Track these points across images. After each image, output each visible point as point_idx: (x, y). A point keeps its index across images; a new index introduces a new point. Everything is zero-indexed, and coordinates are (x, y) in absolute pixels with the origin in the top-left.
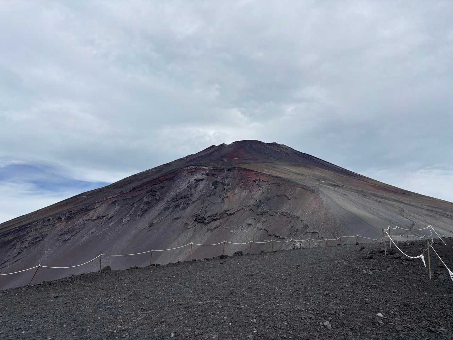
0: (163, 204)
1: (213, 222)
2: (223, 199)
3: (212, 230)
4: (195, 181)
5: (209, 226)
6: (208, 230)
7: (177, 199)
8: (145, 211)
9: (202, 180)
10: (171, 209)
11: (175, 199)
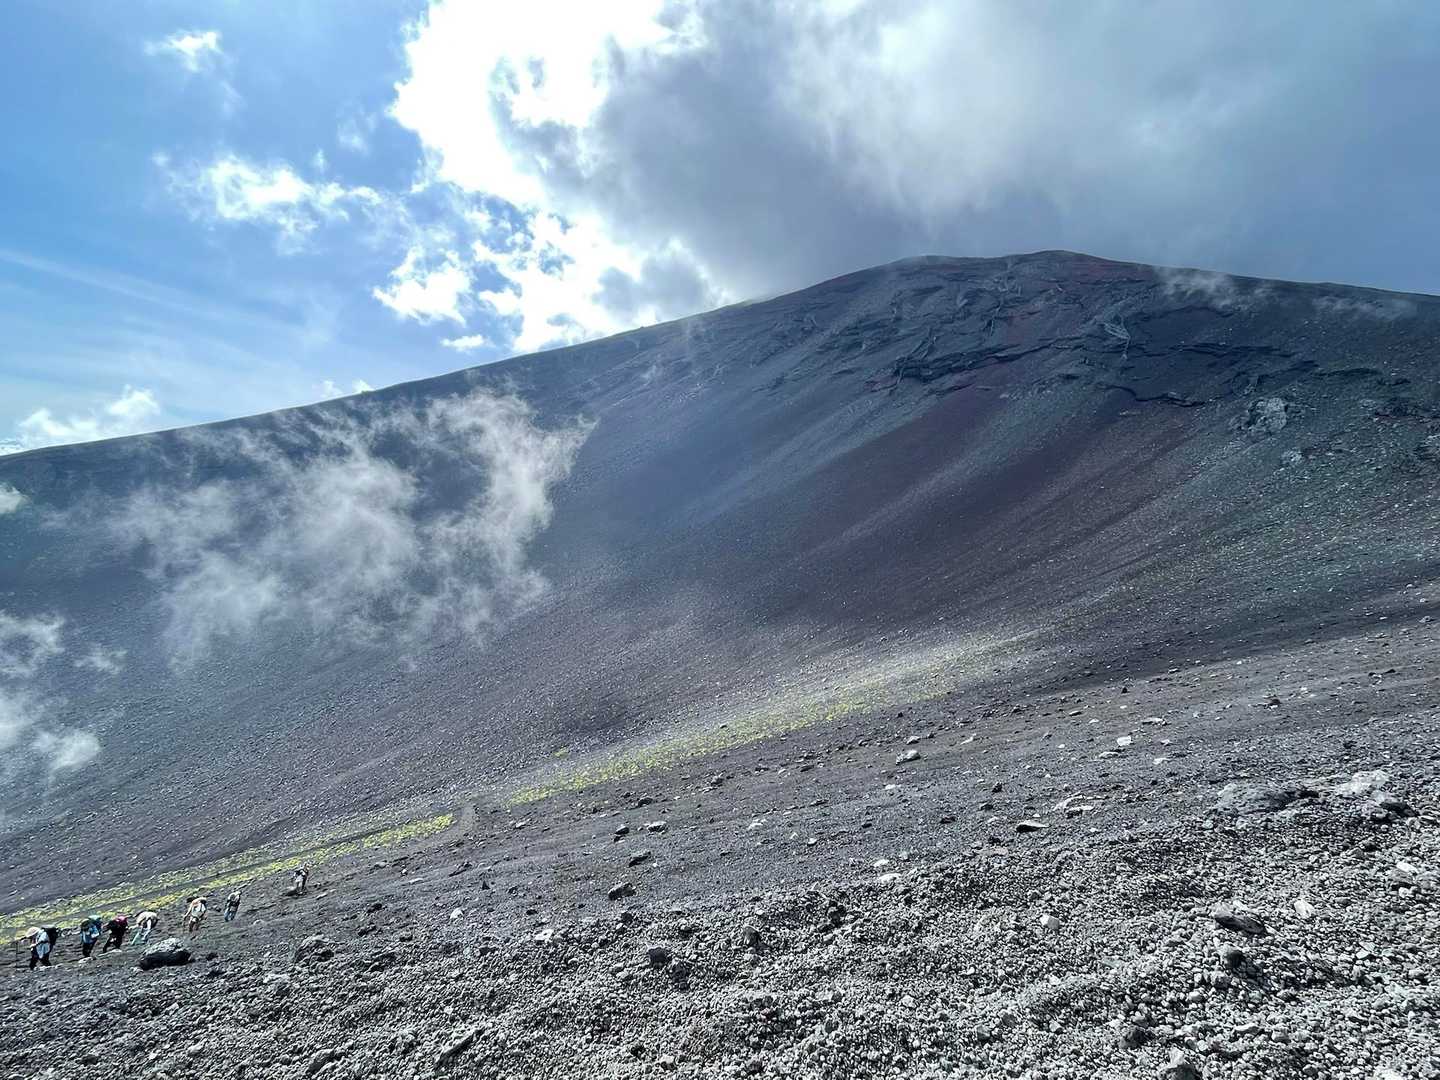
0: (820, 339)
1: (947, 377)
2: (989, 324)
3: (943, 393)
4: (913, 293)
5: (934, 385)
6: (932, 392)
7: (856, 328)
8: (772, 354)
9: (937, 288)
10: (836, 353)
11: (853, 330)
